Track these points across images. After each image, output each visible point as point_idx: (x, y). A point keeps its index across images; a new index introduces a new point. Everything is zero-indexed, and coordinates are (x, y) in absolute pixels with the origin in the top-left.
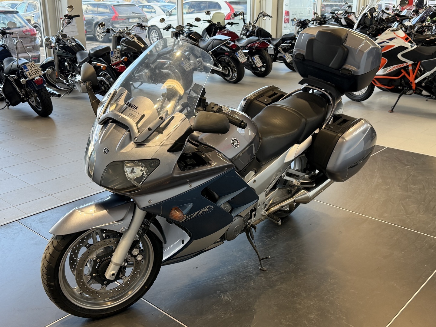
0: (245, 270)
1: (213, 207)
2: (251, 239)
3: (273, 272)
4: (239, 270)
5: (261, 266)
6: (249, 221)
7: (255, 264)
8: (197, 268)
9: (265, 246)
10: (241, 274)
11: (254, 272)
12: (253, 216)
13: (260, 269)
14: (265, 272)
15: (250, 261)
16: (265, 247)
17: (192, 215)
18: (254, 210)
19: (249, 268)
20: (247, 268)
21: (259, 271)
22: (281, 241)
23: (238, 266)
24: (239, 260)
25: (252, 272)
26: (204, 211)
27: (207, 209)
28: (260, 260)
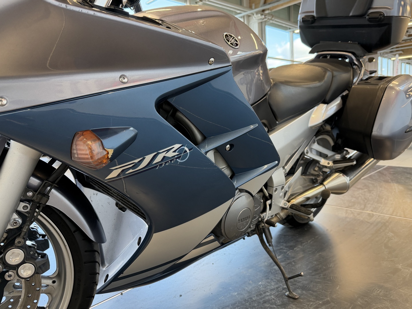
0: (261, 299)
1: (188, 151)
2: (268, 245)
3: (311, 301)
4: (251, 298)
5: (289, 290)
6: (262, 215)
7: (277, 288)
8: (181, 296)
9: (288, 259)
10: (256, 305)
11: (279, 302)
12: (268, 207)
13: (288, 296)
14: (296, 300)
15: (268, 282)
16: (289, 261)
17: (136, 161)
18: (269, 198)
19: (268, 294)
20: (264, 295)
21: (286, 299)
22: (310, 252)
23: (249, 292)
24: (251, 282)
25: (273, 301)
26: (167, 155)
27: (175, 151)
28: (286, 280)
